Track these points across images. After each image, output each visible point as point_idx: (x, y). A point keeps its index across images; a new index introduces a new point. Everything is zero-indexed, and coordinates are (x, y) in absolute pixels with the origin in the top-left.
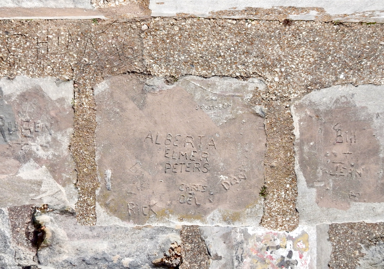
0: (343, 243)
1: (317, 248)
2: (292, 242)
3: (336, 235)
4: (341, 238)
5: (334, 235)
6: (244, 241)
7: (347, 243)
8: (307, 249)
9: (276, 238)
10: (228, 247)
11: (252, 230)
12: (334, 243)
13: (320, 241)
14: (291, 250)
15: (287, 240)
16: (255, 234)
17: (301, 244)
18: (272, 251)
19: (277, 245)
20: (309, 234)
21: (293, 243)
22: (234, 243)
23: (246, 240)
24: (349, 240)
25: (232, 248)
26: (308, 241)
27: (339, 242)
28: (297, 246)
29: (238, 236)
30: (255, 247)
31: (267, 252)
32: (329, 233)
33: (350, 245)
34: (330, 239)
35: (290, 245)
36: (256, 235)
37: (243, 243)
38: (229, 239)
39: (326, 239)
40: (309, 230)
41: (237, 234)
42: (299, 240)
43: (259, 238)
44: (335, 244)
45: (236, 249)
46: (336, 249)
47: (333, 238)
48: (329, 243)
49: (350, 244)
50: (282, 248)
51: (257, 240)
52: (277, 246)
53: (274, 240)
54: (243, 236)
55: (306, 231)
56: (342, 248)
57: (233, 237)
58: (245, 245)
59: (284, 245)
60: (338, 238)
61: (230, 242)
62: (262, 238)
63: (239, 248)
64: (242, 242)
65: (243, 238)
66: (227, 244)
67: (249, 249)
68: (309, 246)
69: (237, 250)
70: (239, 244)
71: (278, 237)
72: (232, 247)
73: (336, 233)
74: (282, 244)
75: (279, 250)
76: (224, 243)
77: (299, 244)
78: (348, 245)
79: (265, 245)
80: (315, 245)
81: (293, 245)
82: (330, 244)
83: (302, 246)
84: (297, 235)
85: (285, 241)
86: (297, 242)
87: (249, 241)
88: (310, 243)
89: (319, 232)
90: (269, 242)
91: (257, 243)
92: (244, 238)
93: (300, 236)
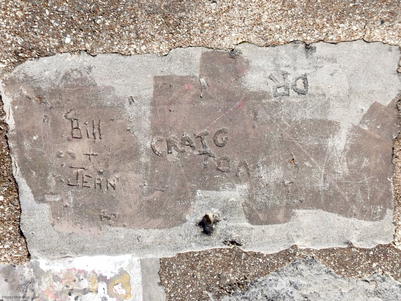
0: (181, 289)
1: (144, 296)
2: (106, 285)
3: (169, 277)
4: (178, 283)
5: (166, 277)
6: (35, 279)
7: (187, 290)
8: (129, 295)
9: (81, 277)
10: (12, 288)
11: (46, 264)
12: (168, 289)
13: (148, 285)
14: (105, 296)
15: (99, 281)
16: (50, 270)
17: (119, 289)
18: (78, 297)
19: (84, 288)
20: (130, 275)
21: (108, 286)
22: (21, 282)
23: (38, 278)
24: (190, 286)
25: (17, 289)
26: (129, 284)
27: (174, 287)
28: (114, 291)
29: (27, 272)
30: (51, 289)
31: (70, 297)
32: (160, 275)
33: (191, 293)
34: (161, 284)
35: (104, 289)
36: (53, 271)
37: (34, 282)
38: (13, 276)
39: (156, 283)
40: (131, 269)
41: (23, 269)
42: (116, 282)
43: (57, 276)
44: (169, 291)
45: (25, 290)
46: (171, 298)
47: (166, 282)
48: (161, 289)
49: (191, 291)
50: (92, 292)
51: (53, 278)
52: (85, 289)
53: (80, 280)
54: (33, 271)
55: (125, 269)
56: (179, 297)
57: (18, 274)
58: (36, 286)
59: (95, 288)
60: (173, 282)
61: (14, 280)
62: (61, 276)
63: (28, 290)
64: (32, 282)
65: (33, 276)
66: (11, 282)
67: (42, 291)
68: (132, 292)
69: (26, 292)
70: (28, 284)
71: (85, 277)
72: (19, 287)
73: (170, 275)
74: (91, 287)
75: (87, 295)
76: (6, 280)
77: (116, 287)
78: (188, 292)
79: (67, 286)
80: (141, 290)
81: (108, 288)
82: (163, 291)
83: (121, 291)
84: (113, 275)
85: (94, 283)
86: (113, 284)
87: (42, 280)
88: (133, 287)
89: (145, 272)
90: (73, 283)
91: (54, 283)
92: (35, 275)
93: (116, 276)
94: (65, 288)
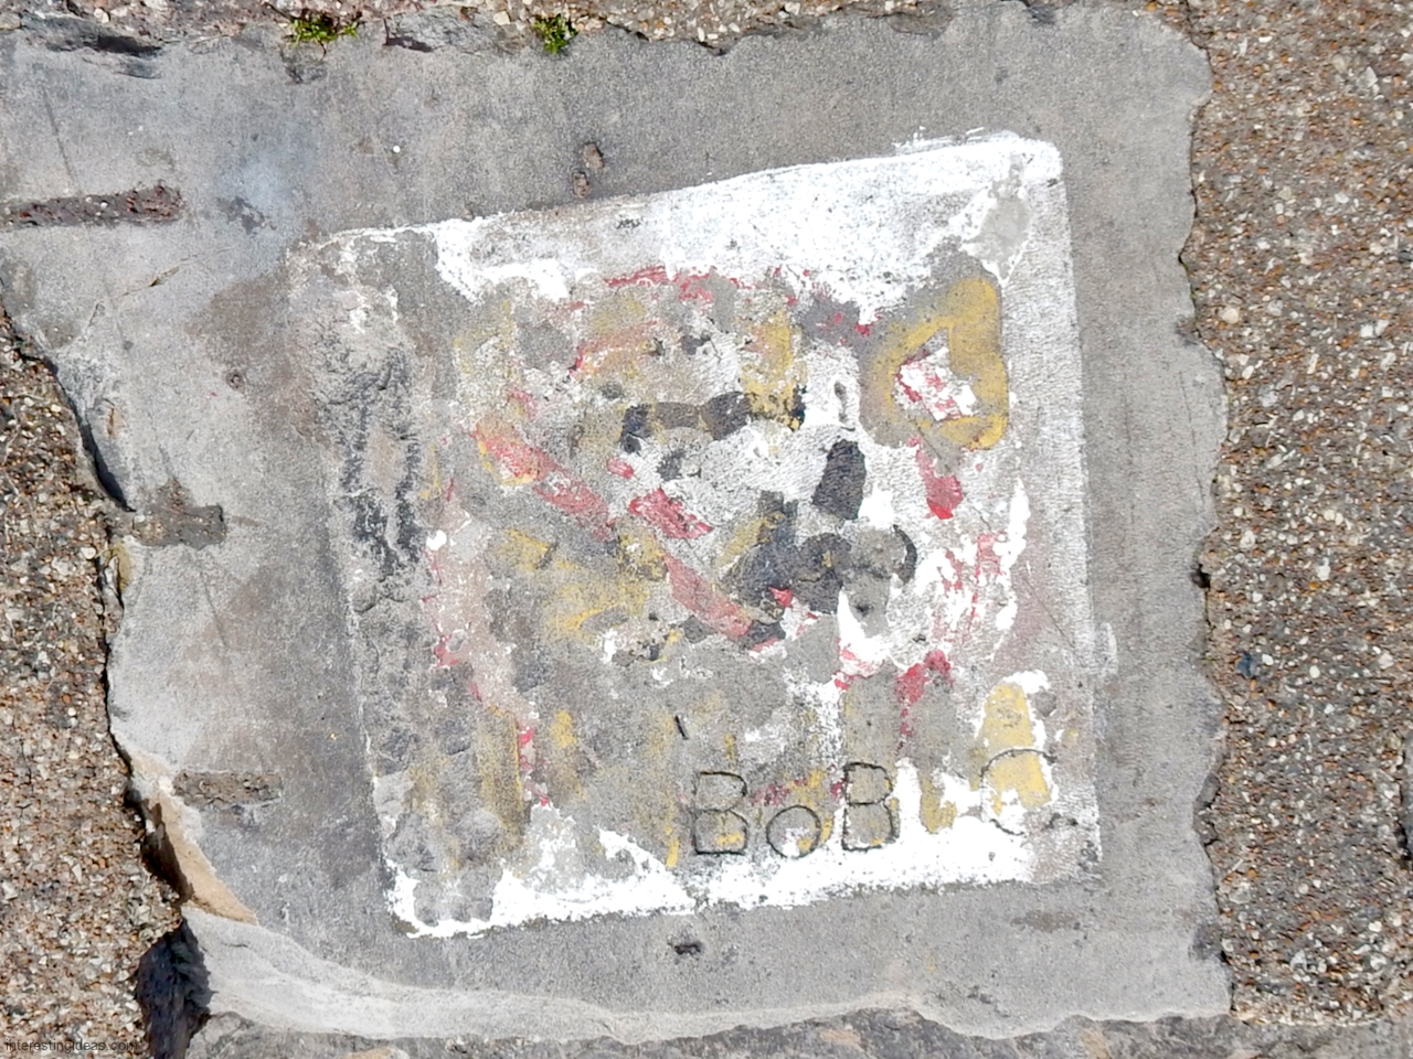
0: (1327, 356)
1: (1086, 418)
2: (853, 363)
3: (1256, 278)
4: (1308, 312)
5: (1236, 278)
6: (414, 361)
7: (1364, 354)
8: (996, 419)
9: (699, 324)
10: (272, 422)
11: (475, 254)
12: (1243, 359)
13: (1116, 343)
14: (851, 437)
15: (806, 345)
16: (504, 291)
17: (936, 382)
18: (679, 455)
19: (716, 391)
20: (1003, 283)
21: (864, 367)
22: (328, 385)
23: (431, 351)
24: (1382, 325)
25: (305, 432)
26: (996, 347)
27: (1285, 342)
28: (903, 399)
29: (357, 317)
30: (513, 415)
31: (631, 459)
32: (1191, 270)
33: (1392, 373)
34: (1190, 332)
35: (839, 391)
36: (518, 300)
37: (404, 378)
38: (274, 348)
39: (1165, 328)
40: (1005, 241)
41: (338, 294)
42: (913, 343)
43: (546, 326)
44: (1248, 373)
45: (351, 437)
46: (1258, 413)
47: (1231, 314)
48: (1198, 366)
49: (1388, 360)
50: (768, 417)
51: (525, 345)
52: (721, 402)
53: (689, 345)
54: (401, 308)
55: (971, 250)
56: (1313, 405)
57: (308, 331)
58: (421, 403)
59: (784, 387)
60: (1275, 309)
61: (285, 374)
62: (574, 329)
63: (374, 432)
64: (394, 377)
65: (400, 339)
66: (259, 389)
67: (460, 434)
68: (1013, 398)
69: (360, 447)
70: (371, 392)
71: (722, 320)
72: (313, 422)
73: (1257, 263)
74: (758, 384)
75: (734, 438)
76: (235, 379)
77: (914, 376)
78: (1372, 373)
79: (612, 392)
80: (1070, 382)
81: (863, 385)
82: (1207, 375)
83: (944, 394)
84: (895, 294)
85: (781, 355)
86: (898, 356)
87: (457, 361)
88: (1019, 364)
89: (1098, 259)
90: (646, 368)
91: (534, 376)
92: (412, 330)
93: (920, 300)
94: (600, 401)
